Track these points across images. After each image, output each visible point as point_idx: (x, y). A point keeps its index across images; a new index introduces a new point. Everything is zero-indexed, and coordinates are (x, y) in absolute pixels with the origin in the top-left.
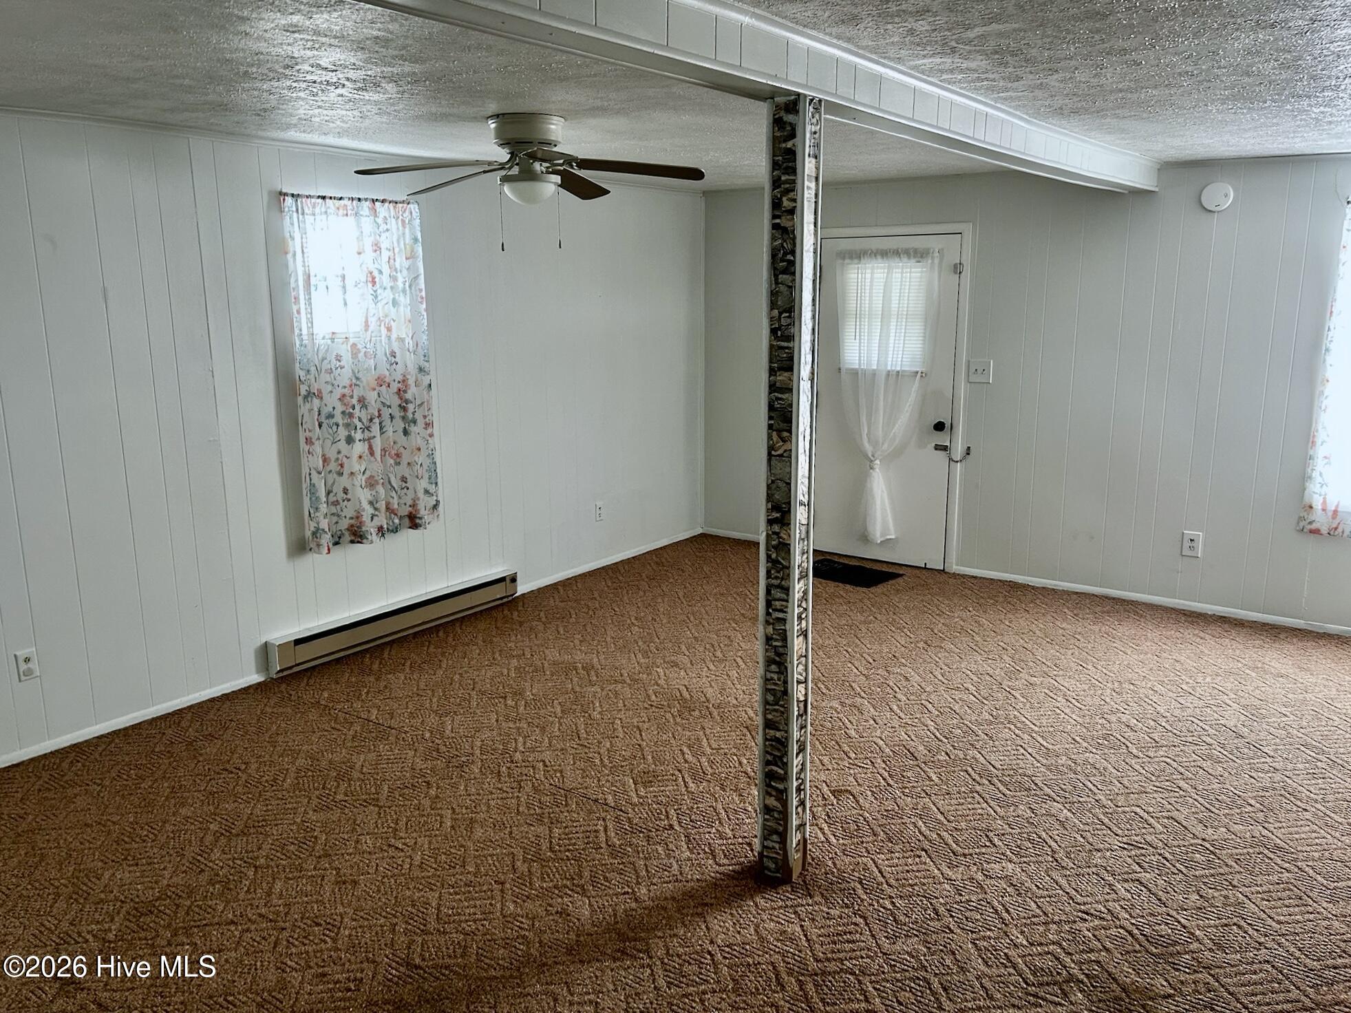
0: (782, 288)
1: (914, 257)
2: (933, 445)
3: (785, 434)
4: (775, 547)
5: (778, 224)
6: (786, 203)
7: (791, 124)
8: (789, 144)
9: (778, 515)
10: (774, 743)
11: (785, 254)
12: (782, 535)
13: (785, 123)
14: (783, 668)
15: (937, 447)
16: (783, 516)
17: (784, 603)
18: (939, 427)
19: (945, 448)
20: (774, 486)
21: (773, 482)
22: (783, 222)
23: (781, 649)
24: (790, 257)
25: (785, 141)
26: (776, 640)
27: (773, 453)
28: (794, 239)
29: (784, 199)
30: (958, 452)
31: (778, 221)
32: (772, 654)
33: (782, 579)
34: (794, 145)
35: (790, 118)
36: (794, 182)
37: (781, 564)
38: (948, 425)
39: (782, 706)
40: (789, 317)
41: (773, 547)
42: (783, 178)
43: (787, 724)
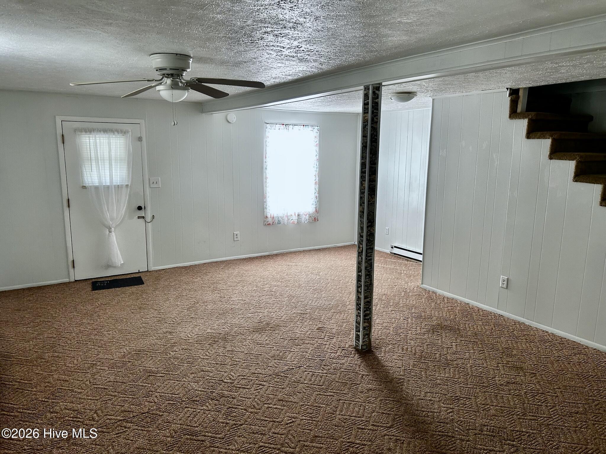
0: (373, 147)
1: (121, 133)
2: (137, 217)
3: (373, 196)
4: (369, 235)
5: (373, 126)
6: (375, 119)
7: (377, 94)
8: (377, 101)
9: (370, 224)
10: (366, 304)
11: (374, 136)
12: (371, 230)
13: (376, 93)
14: (370, 276)
15: (139, 217)
16: (371, 224)
17: (371, 253)
18: (140, 208)
19: (143, 217)
20: (369, 214)
21: (369, 213)
22: (374, 125)
23: (370, 270)
24: (376, 137)
25: (376, 99)
26: (369, 267)
27: (369, 203)
28: (377, 131)
29: (375, 118)
30: (149, 219)
31: (373, 125)
32: (367, 273)
33: (371, 245)
34: (378, 101)
35: (377, 92)
36: (377, 113)
37: (371, 240)
38: (143, 207)
39: (370, 289)
40: (375, 157)
41: (368, 235)
42: (375, 111)
43: (371, 295)
